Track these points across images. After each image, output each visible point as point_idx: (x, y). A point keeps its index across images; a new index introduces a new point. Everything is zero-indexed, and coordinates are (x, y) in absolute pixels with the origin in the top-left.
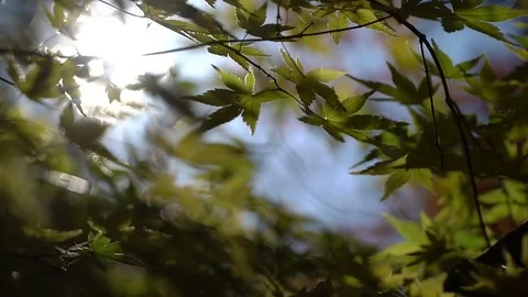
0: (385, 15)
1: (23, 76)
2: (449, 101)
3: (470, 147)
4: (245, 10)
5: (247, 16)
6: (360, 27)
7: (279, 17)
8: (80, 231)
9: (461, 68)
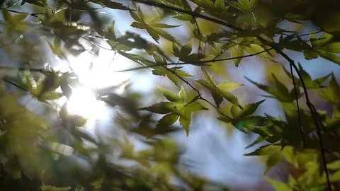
0: (269, 47)
1: (35, 85)
2: (309, 104)
3: (322, 133)
4: (179, 44)
5: (180, 48)
6: (252, 55)
7: (200, 48)
8: (70, 188)
9: (317, 82)
